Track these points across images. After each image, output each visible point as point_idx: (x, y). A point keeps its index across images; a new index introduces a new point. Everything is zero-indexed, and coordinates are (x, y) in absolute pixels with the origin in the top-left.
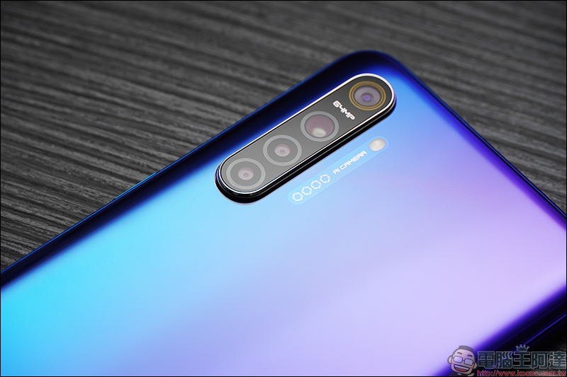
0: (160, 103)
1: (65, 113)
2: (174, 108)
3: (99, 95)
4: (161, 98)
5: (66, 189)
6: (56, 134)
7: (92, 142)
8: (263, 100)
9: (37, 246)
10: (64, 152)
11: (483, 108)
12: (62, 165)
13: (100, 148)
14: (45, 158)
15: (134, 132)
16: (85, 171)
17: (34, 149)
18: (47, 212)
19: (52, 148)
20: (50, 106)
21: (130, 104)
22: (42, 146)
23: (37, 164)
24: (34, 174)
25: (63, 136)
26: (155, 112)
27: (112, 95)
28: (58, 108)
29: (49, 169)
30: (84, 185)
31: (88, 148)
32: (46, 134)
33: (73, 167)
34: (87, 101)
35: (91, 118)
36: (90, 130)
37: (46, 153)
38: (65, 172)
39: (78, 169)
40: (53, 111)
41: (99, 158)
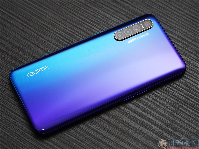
0: (107, 17)
1: (89, 15)
2: (110, 18)
3: (96, 13)
4: (108, 16)
5: (85, 31)
6: (86, 19)
7: (93, 22)
8: (128, 20)
9: (78, 42)
10: (87, 23)
11: (171, 30)
12: (85, 26)
13: (94, 24)
14: (83, 24)
15: (101, 22)
16: (90, 28)
17: (81, 22)
18: (81, 35)
19: (85, 22)
20: (86, 13)
21: (102, 16)
22: (83, 21)
23: (81, 25)
24: (80, 27)
25: (87, 20)
26: (106, 18)
27: (99, 13)
28: (87, 14)
29: (83, 26)
30: (89, 31)
31: (92, 23)
32: (84, 19)
33: (88, 27)
34: (93, 14)
35: (93, 17)
36: (93, 20)
37: (83, 23)
38: (86, 27)
39: (89, 27)
40: (86, 14)
41: (93, 26)
